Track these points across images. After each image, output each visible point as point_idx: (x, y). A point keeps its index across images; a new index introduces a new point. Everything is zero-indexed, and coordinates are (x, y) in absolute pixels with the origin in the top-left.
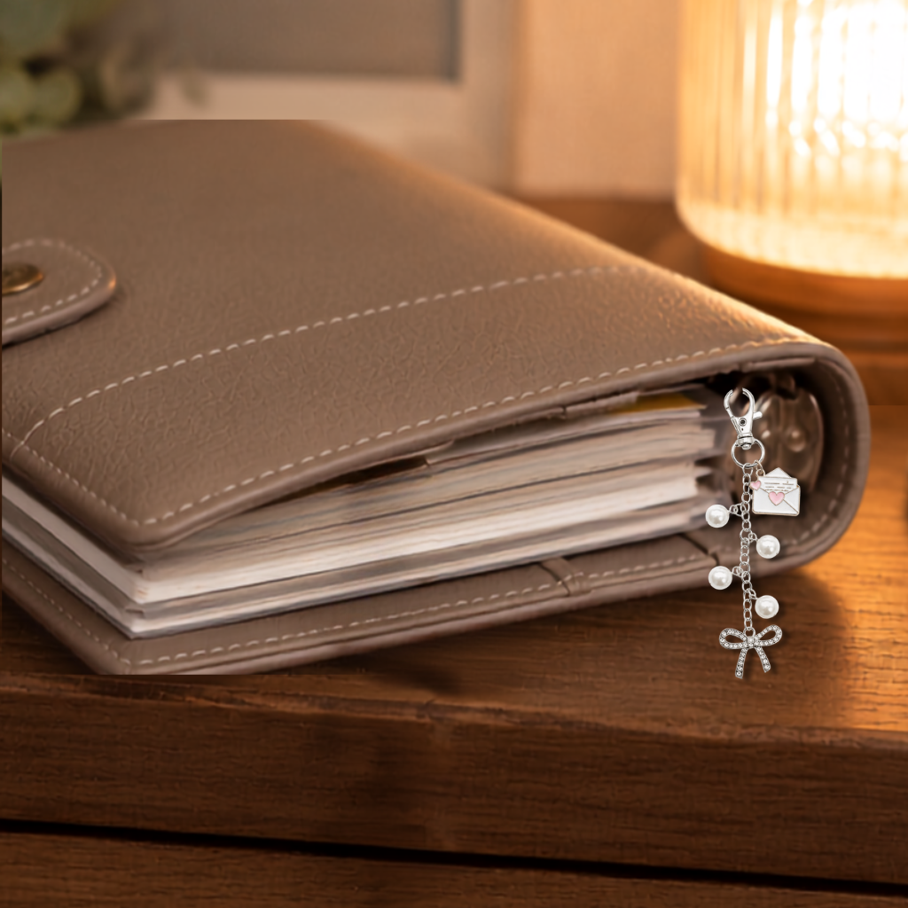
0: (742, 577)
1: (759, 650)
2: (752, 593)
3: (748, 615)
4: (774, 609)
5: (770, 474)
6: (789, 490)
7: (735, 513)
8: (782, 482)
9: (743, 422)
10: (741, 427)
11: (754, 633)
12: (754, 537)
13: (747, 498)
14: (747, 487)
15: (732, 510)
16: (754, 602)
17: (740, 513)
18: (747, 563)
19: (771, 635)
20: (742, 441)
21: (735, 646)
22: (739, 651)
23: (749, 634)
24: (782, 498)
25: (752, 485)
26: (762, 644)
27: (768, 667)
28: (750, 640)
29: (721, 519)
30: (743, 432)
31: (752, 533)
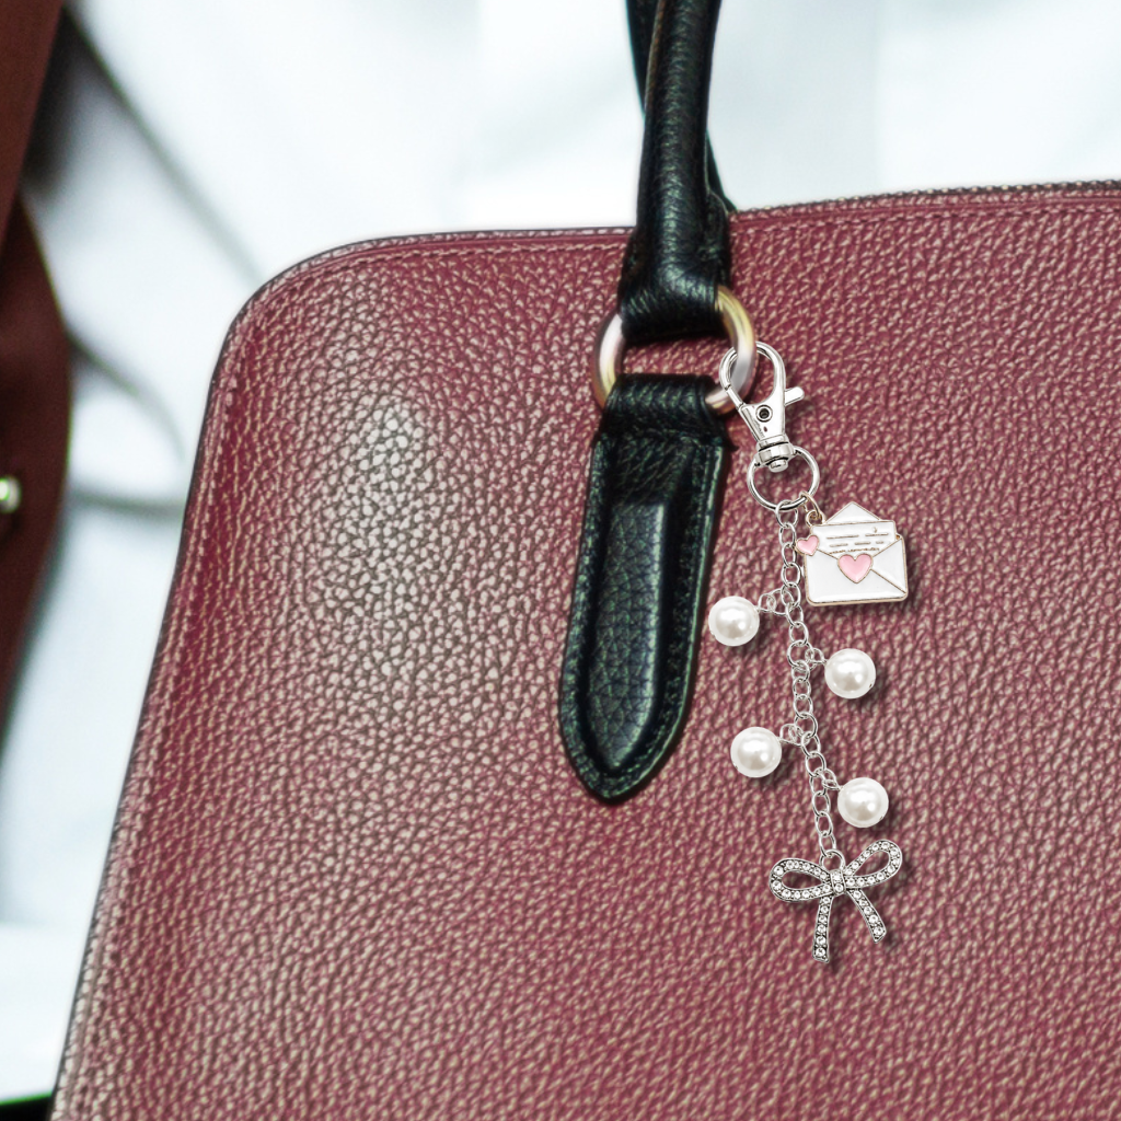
0: (803, 744)
1: (856, 896)
2: (828, 776)
3: (824, 824)
4: (879, 806)
5: (833, 520)
6: (881, 547)
7: (771, 609)
8: (862, 531)
9: (764, 414)
10: (762, 425)
11: (843, 861)
12: (817, 657)
13: (792, 574)
14: (789, 552)
15: (764, 605)
16: (835, 795)
17: (781, 608)
18: (810, 713)
19: (880, 861)
20: (767, 455)
21: (804, 894)
22: (812, 906)
23: (834, 863)
24: (867, 566)
25: (800, 545)
26: (861, 884)
27: (880, 932)
28: (836, 877)
29: (742, 626)
30: (766, 435)
31: (811, 648)
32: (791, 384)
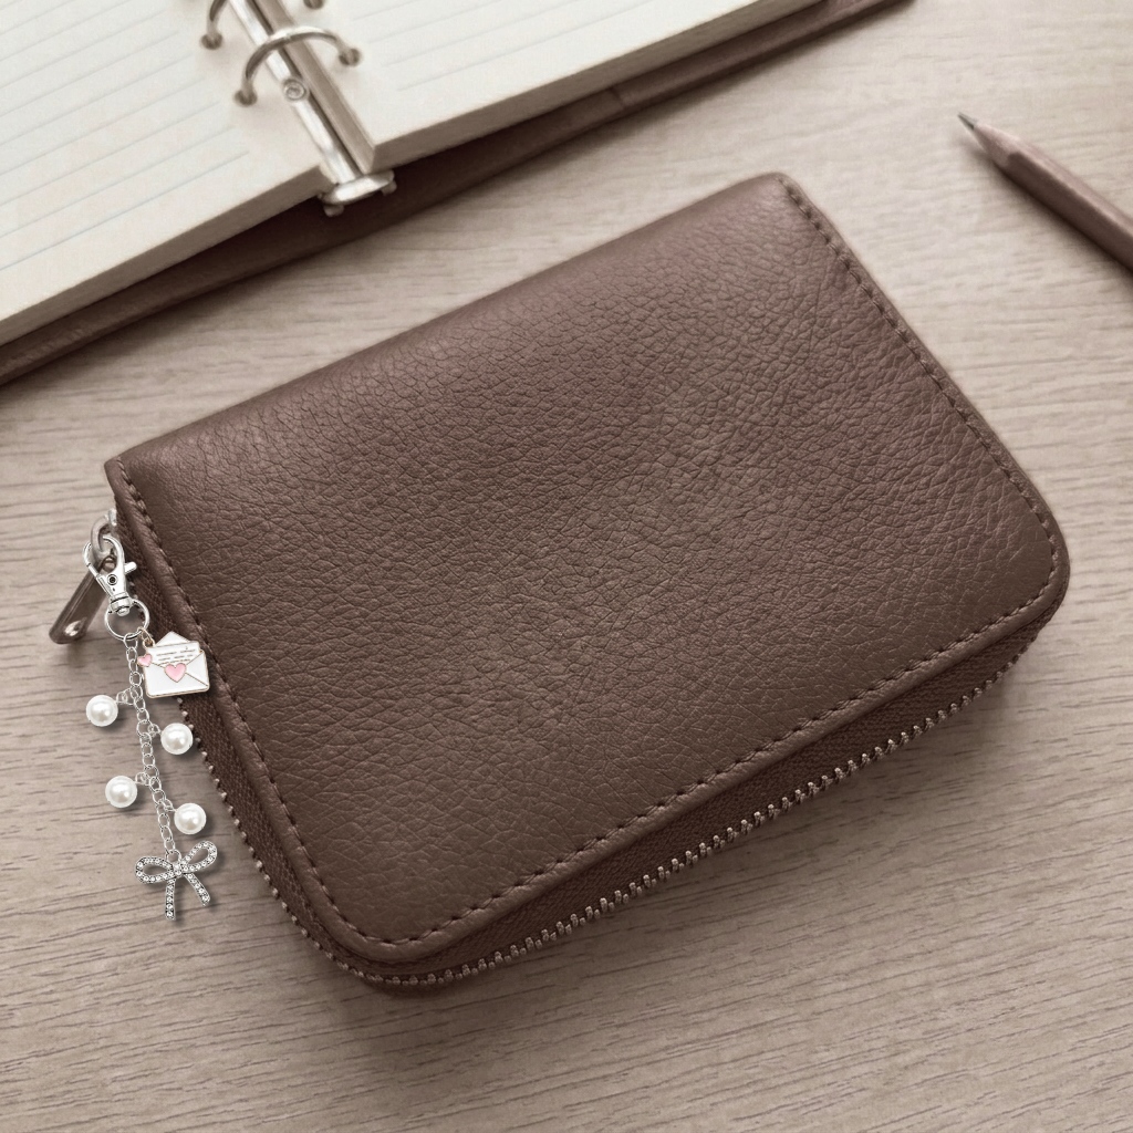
0: (150, 785)
1: (190, 877)
2: (167, 804)
3: (167, 834)
4: (200, 820)
5: (160, 644)
6: (191, 658)
7: (125, 701)
8: (178, 650)
9: (113, 580)
10: (112, 587)
11: (180, 856)
12: (156, 729)
13: (136, 679)
14: (133, 665)
15: (120, 699)
16: (172, 815)
17: (131, 701)
18: (153, 765)
19: (203, 855)
20: (116, 605)
21: (158, 879)
22: (161, 886)
23: (175, 859)
24: (183, 671)
25: (140, 661)
26: (192, 870)
27: (207, 899)
28: (177, 867)
29: (107, 714)
30: (115, 593)
31: (152, 725)
32: (127, 560)
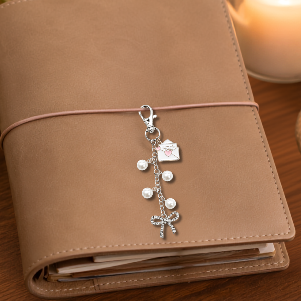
0: (157, 191)
1: (169, 224)
2: (163, 198)
3: (162, 208)
4: (174, 204)
5: (163, 143)
6: (174, 149)
7: (150, 162)
8: (170, 145)
9: (148, 120)
10: (148, 123)
11: (166, 216)
12: (160, 172)
13: (155, 155)
14: (154, 150)
15: (149, 161)
16: (164, 202)
17: (152, 162)
18: (159, 185)
19: (174, 216)
20: (149, 129)
21: (158, 223)
22: (159, 226)
23: (164, 217)
24: (171, 153)
25: (156, 149)
26: (170, 221)
27: (175, 231)
28: (165, 220)
29: (144, 166)
30: (149, 125)
31: (159, 171)
32: (154, 114)
